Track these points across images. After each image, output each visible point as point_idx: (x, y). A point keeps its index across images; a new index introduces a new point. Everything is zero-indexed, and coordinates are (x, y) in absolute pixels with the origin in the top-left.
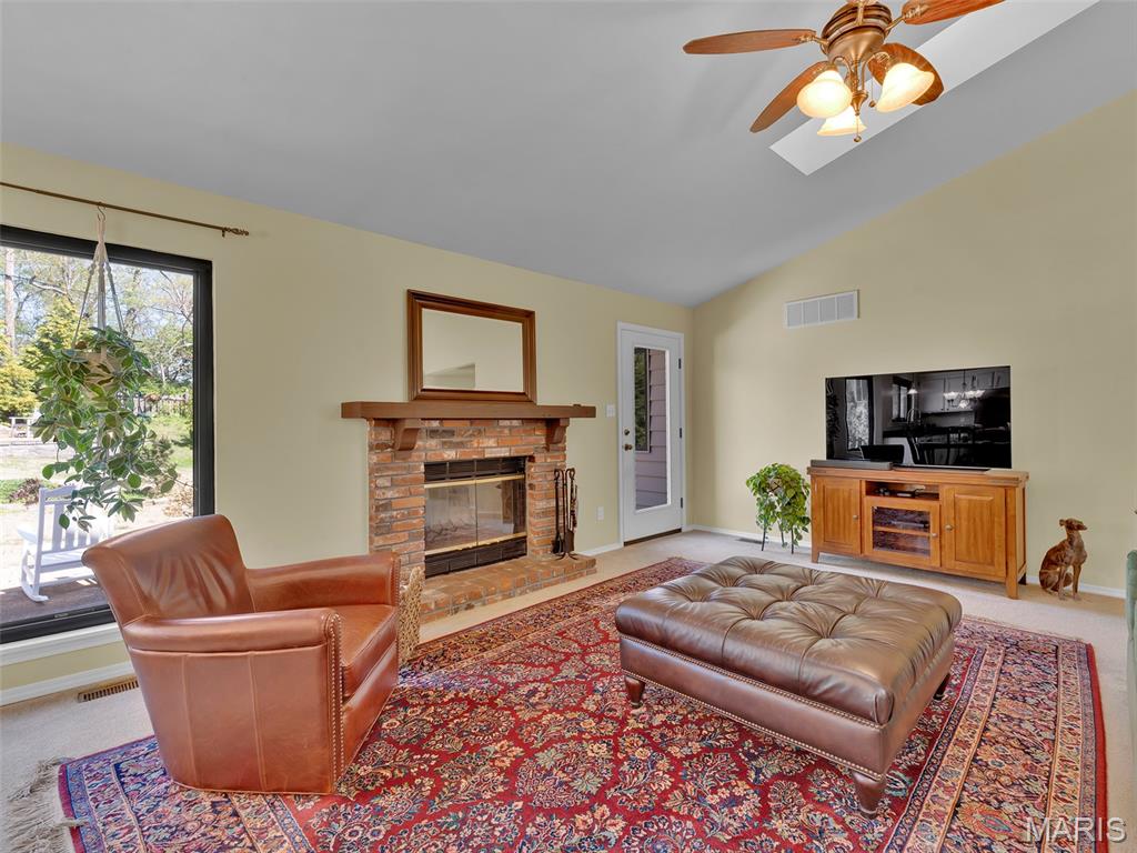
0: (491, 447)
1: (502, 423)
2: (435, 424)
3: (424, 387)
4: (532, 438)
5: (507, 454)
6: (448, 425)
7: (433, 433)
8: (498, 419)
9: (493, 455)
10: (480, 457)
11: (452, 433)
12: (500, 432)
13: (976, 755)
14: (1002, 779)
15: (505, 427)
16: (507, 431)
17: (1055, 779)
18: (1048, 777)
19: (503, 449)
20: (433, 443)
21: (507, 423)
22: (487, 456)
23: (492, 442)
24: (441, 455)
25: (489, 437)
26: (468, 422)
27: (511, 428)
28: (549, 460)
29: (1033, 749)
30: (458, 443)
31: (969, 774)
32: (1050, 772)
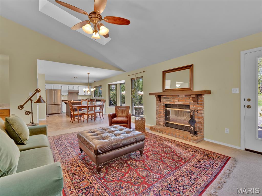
0: (177, 102)
1: (179, 96)
2: (165, 96)
3: (166, 89)
4: (189, 100)
5: (181, 104)
6: (167, 97)
7: (165, 98)
8: (179, 95)
9: (177, 104)
10: (174, 104)
11: (168, 98)
12: (179, 98)
13: (80, 167)
14: (73, 166)
15: (180, 97)
16: (181, 98)
17: (66, 172)
18: (67, 172)
19: (180, 102)
20: (165, 100)
21: (181, 96)
22: (176, 104)
23: (177, 101)
24: (166, 102)
25: (176, 99)
26: (171, 96)
27: (182, 97)
28: (195, 107)
29: (73, 175)
30: (169, 100)
31: (77, 163)
32: (68, 173)
